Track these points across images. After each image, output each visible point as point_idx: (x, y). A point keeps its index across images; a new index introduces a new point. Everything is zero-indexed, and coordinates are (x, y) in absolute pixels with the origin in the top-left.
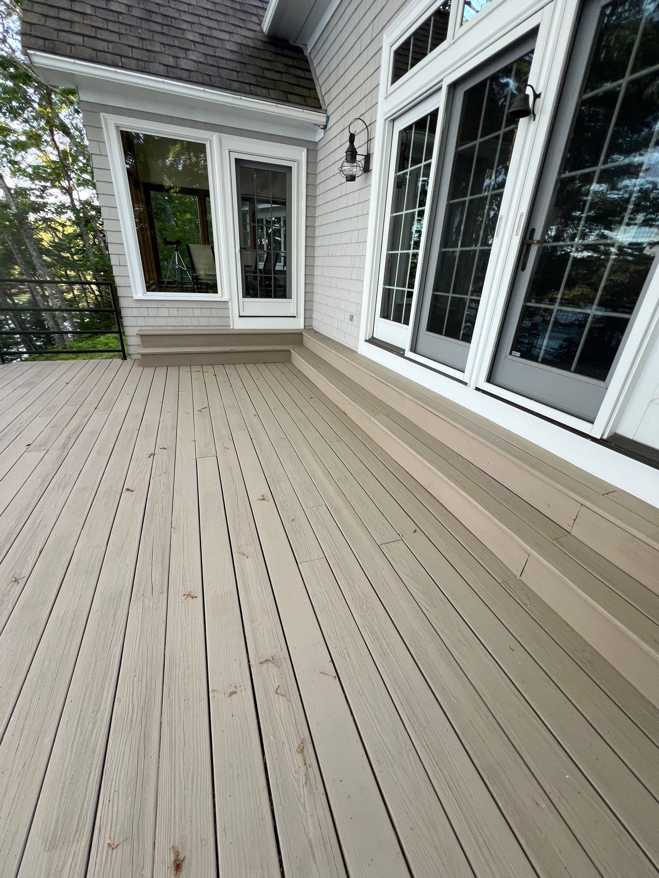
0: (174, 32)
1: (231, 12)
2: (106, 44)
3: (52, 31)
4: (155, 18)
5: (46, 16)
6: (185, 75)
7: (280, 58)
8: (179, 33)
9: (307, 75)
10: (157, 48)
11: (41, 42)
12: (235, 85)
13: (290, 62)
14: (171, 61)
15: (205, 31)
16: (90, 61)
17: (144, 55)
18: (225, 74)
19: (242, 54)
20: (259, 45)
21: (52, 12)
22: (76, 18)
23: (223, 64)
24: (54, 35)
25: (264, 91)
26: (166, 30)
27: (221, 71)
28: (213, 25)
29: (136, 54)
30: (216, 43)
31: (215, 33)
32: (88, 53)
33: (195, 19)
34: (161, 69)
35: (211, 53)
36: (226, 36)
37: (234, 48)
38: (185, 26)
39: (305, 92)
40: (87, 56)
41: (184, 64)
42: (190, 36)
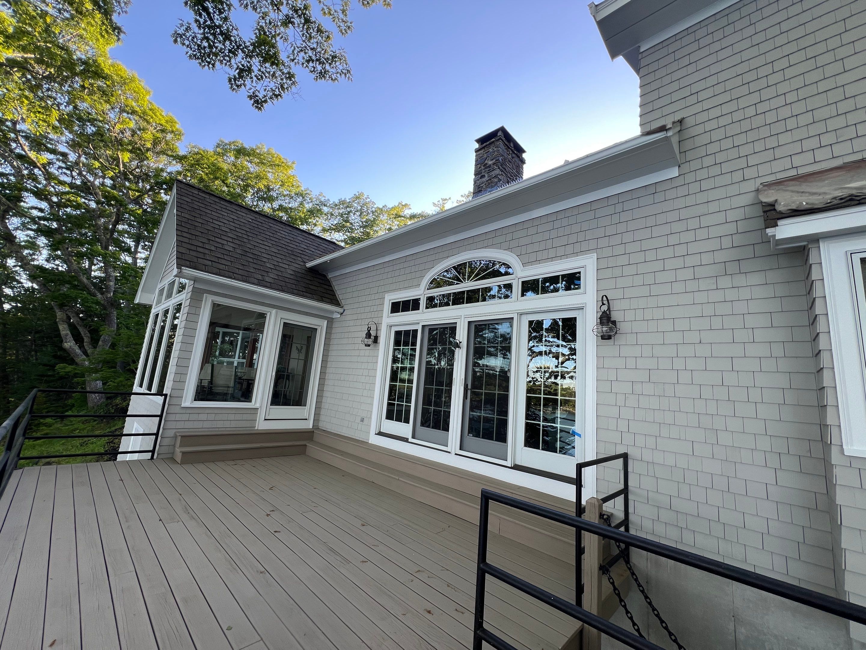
0: (259, 262)
1: (287, 255)
2: (224, 266)
3: (194, 258)
4: (248, 255)
5: (190, 249)
6: (268, 285)
7: (315, 279)
8: (262, 263)
9: (330, 288)
10: (252, 270)
11: (188, 263)
12: (295, 291)
13: (321, 281)
14: (260, 277)
15: (276, 263)
16: (216, 274)
17: (246, 274)
18: (289, 285)
19: (296, 276)
20: (303, 272)
21: (193, 248)
22: (207, 252)
23: (287, 280)
24: (195, 260)
25: (310, 295)
26: (255, 261)
27: (287, 284)
28: (280, 260)
29: (241, 272)
30: (282, 270)
31: (281, 265)
32: (215, 270)
33: (270, 257)
34: (256, 281)
35: (280, 274)
36: (287, 267)
37: (292, 273)
38: (265, 260)
39: (331, 297)
40: (214, 272)
41: (267, 279)
42: (268, 265)
